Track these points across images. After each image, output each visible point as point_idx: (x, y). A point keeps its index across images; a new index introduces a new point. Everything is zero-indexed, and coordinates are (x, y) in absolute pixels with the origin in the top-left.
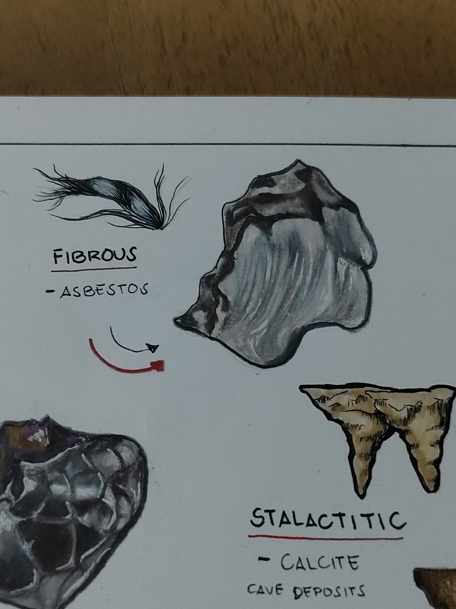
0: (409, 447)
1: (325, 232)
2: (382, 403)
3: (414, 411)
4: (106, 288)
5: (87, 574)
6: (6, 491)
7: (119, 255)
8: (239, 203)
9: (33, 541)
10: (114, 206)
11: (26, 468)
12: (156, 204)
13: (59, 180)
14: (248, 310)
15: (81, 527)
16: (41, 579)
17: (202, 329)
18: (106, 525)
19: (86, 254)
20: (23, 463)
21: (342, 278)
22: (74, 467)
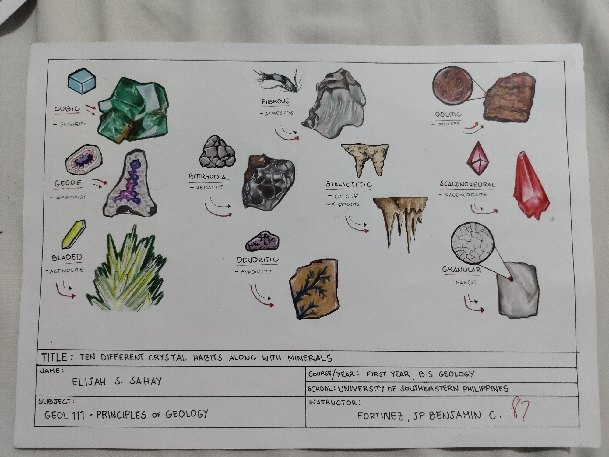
0: (374, 163)
1: (350, 94)
2: (366, 150)
3: (376, 152)
4: (279, 113)
5: (278, 200)
6: (253, 176)
7: (283, 101)
8: (322, 83)
9: (262, 191)
10: (280, 84)
11: (258, 170)
12: (294, 83)
13: (262, 74)
14: (325, 120)
15: (276, 187)
16: (265, 202)
17: (311, 126)
18: (283, 186)
19: (272, 101)
20: (257, 168)
21: (355, 109)
22: (273, 169)
